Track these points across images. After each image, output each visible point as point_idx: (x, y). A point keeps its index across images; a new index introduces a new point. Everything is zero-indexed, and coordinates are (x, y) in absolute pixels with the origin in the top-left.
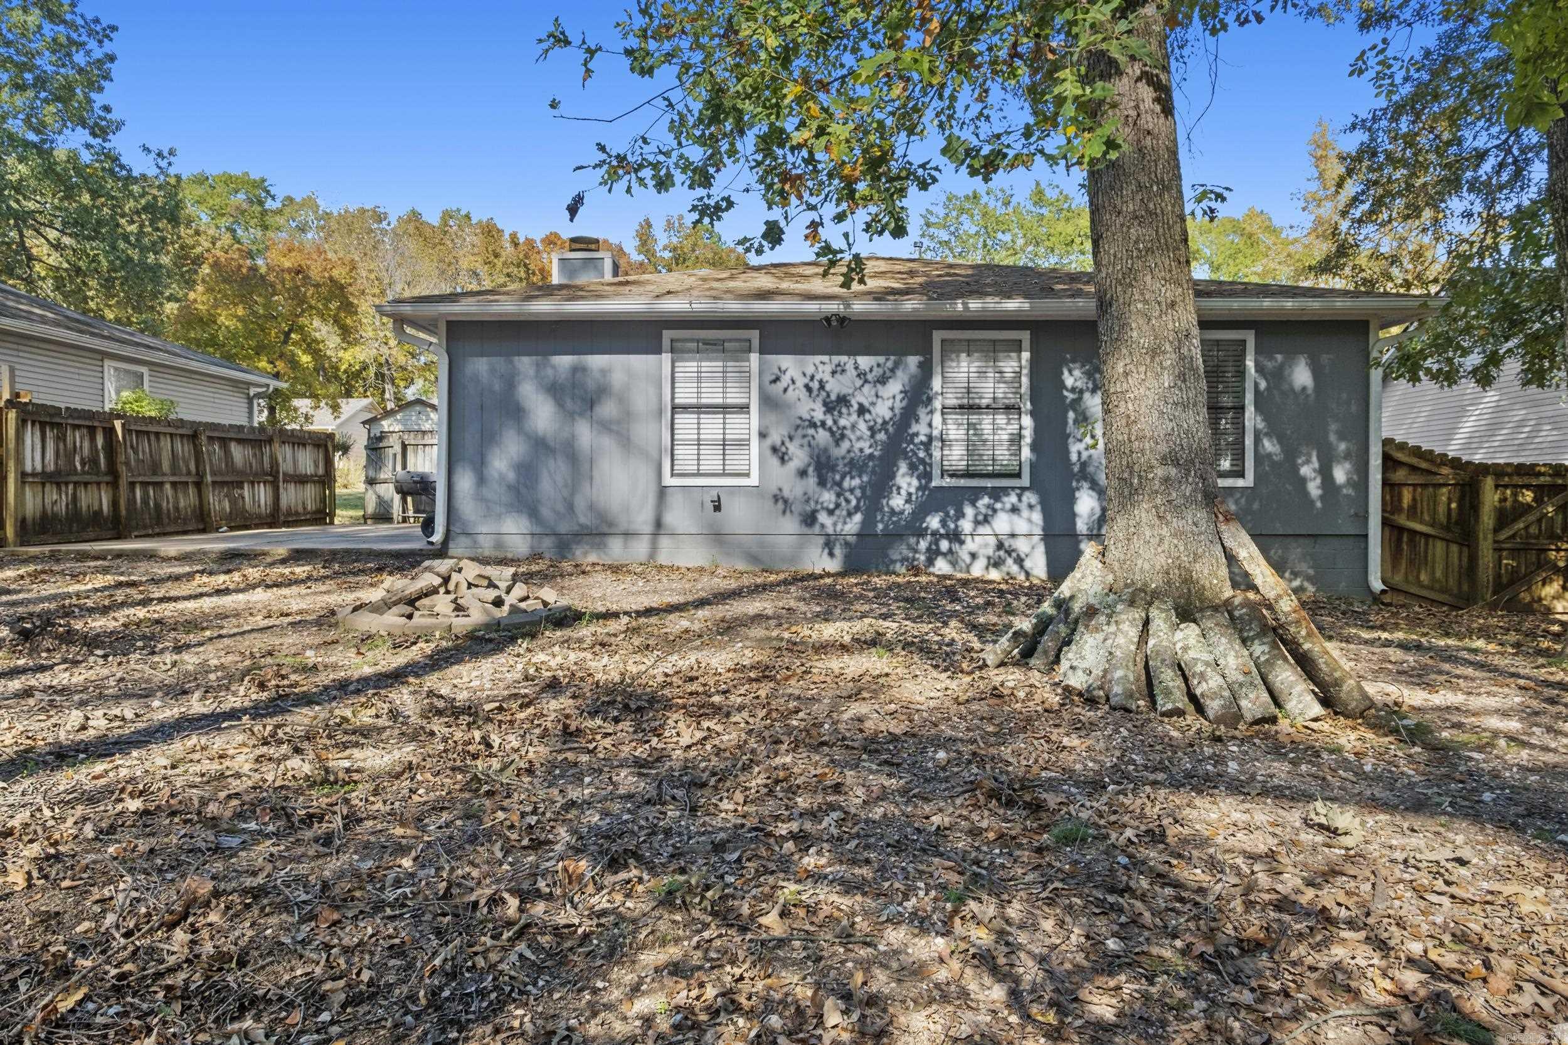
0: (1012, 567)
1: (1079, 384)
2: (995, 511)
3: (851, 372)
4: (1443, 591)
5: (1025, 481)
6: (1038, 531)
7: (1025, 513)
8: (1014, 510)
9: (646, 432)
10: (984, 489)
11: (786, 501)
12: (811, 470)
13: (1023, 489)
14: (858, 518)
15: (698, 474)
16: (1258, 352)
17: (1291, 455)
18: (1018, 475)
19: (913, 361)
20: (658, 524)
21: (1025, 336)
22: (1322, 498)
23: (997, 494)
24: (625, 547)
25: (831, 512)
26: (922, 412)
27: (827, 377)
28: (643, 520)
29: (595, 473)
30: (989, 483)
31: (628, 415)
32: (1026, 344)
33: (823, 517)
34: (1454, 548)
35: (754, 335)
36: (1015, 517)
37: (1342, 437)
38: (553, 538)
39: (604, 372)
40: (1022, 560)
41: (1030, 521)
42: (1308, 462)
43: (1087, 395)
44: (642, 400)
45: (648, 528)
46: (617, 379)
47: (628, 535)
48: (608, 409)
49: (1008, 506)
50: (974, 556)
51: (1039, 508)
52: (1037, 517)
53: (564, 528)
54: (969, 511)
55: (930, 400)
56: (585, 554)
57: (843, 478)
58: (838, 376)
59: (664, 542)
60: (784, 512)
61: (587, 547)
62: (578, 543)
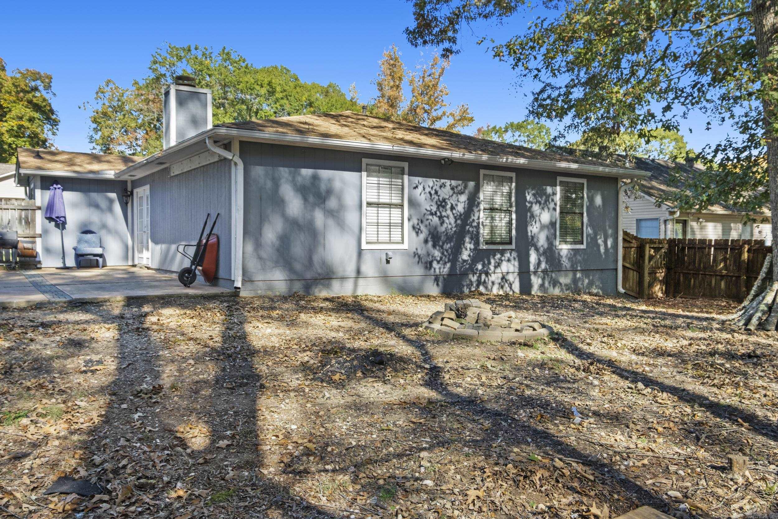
0: (507, 288)
1: (531, 200)
2: (502, 261)
3: (448, 187)
4: (633, 291)
5: (513, 246)
6: (517, 270)
7: (513, 262)
8: (509, 260)
9: (351, 217)
10: (498, 250)
11: (419, 257)
12: (429, 239)
13: (512, 250)
14: (448, 265)
15: (378, 242)
16: (587, 189)
17: (596, 234)
18: (510, 243)
19: (472, 184)
20: (358, 272)
21: (513, 175)
22: (604, 253)
23: (502, 252)
24: (342, 286)
25: (438, 262)
26: (476, 210)
27: (438, 189)
28: (350, 270)
29: (327, 242)
30: (501, 247)
31: (342, 207)
32: (514, 179)
33: (435, 264)
34: (635, 273)
35: (406, 165)
36: (509, 264)
37: (610, 227)
38: (303, 282)
39: (330, 180)
40: (511, 285)
41: (514, 265)
42: (600, 238)
43: (534, 205)
44: (350, 199)
45: (353, 274)
46: (337, 185)
47: (343, 279)
48: (332, 203)
49: (507, 258)
50: (493, 283)
51: (517, 259)
52: (516, 264)
53: (309, 275)
54: (492, 261)
55: (479, 204)
56: (320, 291)
57: (443, 244)
58: (442, 189)
59: (361, 282)
60: (418, 262)
61: (321, 287)
62: (317, 285)
